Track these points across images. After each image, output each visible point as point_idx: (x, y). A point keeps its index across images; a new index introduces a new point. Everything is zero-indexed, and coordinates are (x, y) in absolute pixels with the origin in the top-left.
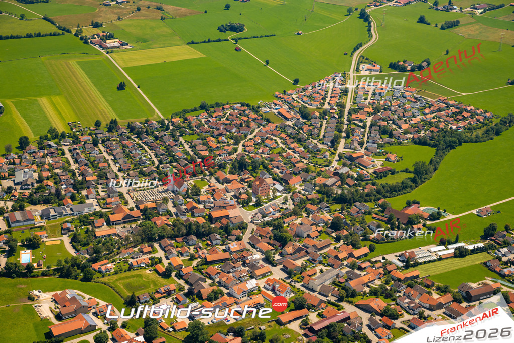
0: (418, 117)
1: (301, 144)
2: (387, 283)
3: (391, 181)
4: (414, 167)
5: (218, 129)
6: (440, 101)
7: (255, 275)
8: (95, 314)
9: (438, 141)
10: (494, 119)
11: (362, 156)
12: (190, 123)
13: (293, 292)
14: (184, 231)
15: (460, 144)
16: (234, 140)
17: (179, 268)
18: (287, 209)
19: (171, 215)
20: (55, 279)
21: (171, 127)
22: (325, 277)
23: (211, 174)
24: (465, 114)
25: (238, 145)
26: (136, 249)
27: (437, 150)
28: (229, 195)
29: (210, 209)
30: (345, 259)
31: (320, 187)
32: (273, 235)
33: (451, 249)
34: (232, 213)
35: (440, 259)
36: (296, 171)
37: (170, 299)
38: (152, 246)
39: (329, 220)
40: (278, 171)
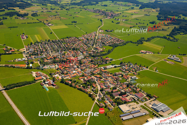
0: (110, 41)
1: (86, 45)
2: (101, 72)
3: (103, 53)
4: (108, 50)
5: (70, 42)
6: (115, 38)
7: (75, 70)
8: (44, 76)
10: (125, 42)
11: (98, 48)
12: (64, 40)
13: (82, 73)
14: (62, 61)
15: (118, 46)
16: (73, 44)
17: (60, 68)
18: (82, 58)
19: (59, 58)
20: (36, 70)
21: (61, 41)
22: (89, 71)
23: (68, 51)
24: (119, 41)
26: (52, 64)
27: (113, 47)
28: (71, 55)
29: (67, 57)
30: (93, 67)
31: (89, 54)
32: (79, 62)
33: (114, 66)
34: (71, 58)
35: (111, 68)
36: (85, 50)
37: (58, 74)
38: (55, 64)
39: (91, 60)
40: (81, 50)
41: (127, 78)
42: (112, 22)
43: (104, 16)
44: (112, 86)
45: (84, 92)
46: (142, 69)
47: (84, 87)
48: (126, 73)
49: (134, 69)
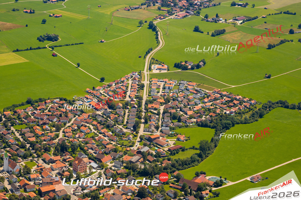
0: (200, 105)
1: (109, 130)
3: (182, 156)
4: (199, 145)
5: (42, 119)
6: (215, 92)
9: (217, 124)
10: (257, 105)
11: (159, 138)
12: (19, 115)
15: (233, 125)
16: (56, 128)
19: (7, 191)
21: (4, 119)
23: (39, 156)
24: (236, 102)
25: (59, 132)
27: (216, 131)
28: (54, 173)
29: (39, 185)
31: (127, 164)
34: (57, 188)
36: (107, 151)
39: (136, 190)
40: (92, 152)
42: (197, 30)
43: (159, 9)
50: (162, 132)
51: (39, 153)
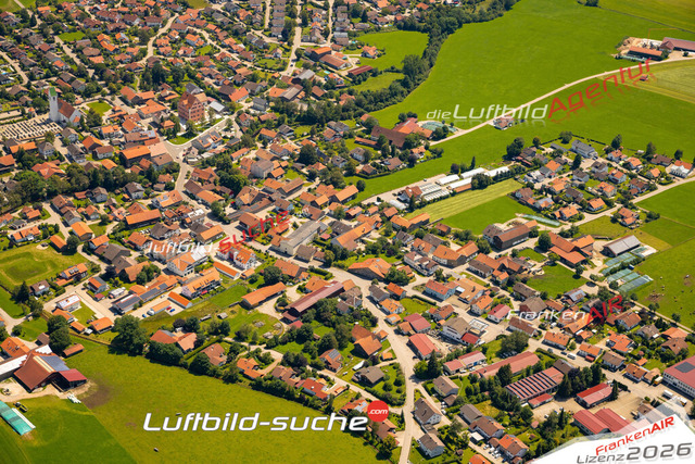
1: (239, 39)
2: (387, 234)
3: (373, 86)
4: (403, 64)
5: (112, 21)
7: (202, 239)
9: (431, 24)
12: (67, 13)
13: (258, 259)
14: (87, 181)
15: (460, 26)
16: (140, 38)
17: (87, 238)
18: (232, 138)
19: (61, 158)
21: (39, 22)
22: (302, 235)
23: (113, 92)
25: (146, 44)
26: (16, 215)
27: (431, 37)
28: (145, 123)
29: (120, 146)
30: (325, 205)
31: (277, 102)
32: (218, 178)
33: (467, 179)
34: (154, 150)
35: (454, 194)
36: (239, 80)
37: (81, 285)
38: (40, 209)
39: (296, 150)
40: (211, 81)
41: (575, 258)
44: (490, 333)
45: (301, 400)
46: (662, 174)
47: (295, 363)
48: (562, 217)
49: (609, 180)
50: (335, 42)
51: (114, 86)
